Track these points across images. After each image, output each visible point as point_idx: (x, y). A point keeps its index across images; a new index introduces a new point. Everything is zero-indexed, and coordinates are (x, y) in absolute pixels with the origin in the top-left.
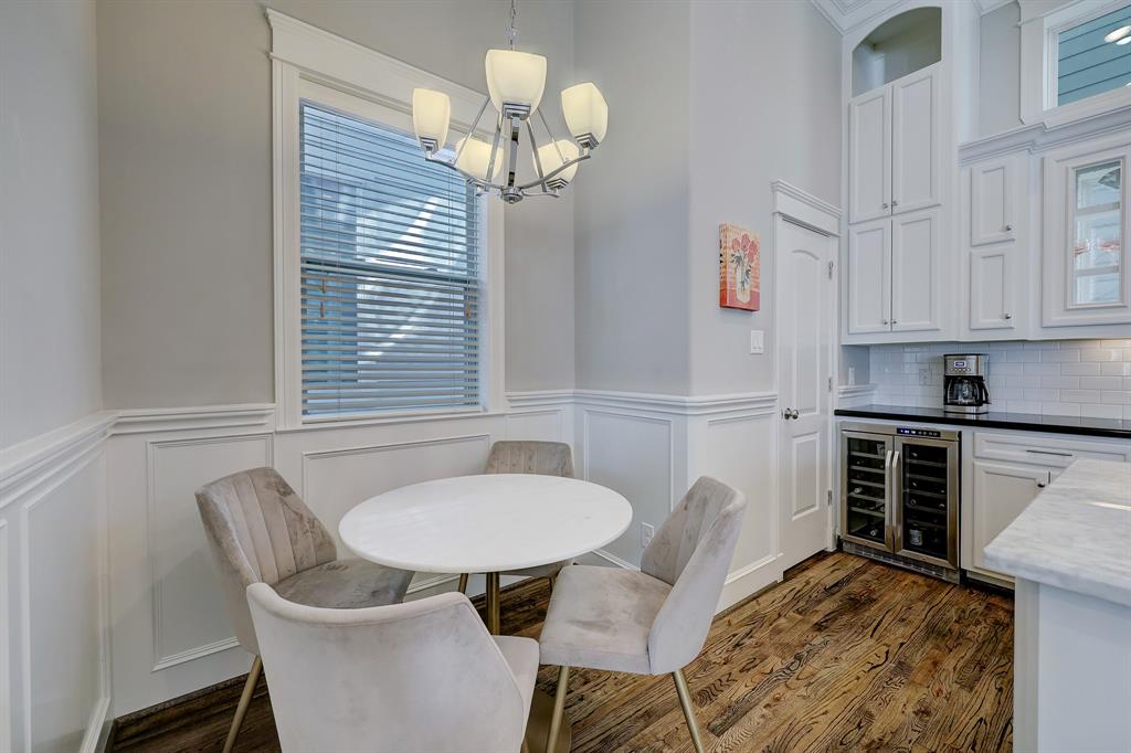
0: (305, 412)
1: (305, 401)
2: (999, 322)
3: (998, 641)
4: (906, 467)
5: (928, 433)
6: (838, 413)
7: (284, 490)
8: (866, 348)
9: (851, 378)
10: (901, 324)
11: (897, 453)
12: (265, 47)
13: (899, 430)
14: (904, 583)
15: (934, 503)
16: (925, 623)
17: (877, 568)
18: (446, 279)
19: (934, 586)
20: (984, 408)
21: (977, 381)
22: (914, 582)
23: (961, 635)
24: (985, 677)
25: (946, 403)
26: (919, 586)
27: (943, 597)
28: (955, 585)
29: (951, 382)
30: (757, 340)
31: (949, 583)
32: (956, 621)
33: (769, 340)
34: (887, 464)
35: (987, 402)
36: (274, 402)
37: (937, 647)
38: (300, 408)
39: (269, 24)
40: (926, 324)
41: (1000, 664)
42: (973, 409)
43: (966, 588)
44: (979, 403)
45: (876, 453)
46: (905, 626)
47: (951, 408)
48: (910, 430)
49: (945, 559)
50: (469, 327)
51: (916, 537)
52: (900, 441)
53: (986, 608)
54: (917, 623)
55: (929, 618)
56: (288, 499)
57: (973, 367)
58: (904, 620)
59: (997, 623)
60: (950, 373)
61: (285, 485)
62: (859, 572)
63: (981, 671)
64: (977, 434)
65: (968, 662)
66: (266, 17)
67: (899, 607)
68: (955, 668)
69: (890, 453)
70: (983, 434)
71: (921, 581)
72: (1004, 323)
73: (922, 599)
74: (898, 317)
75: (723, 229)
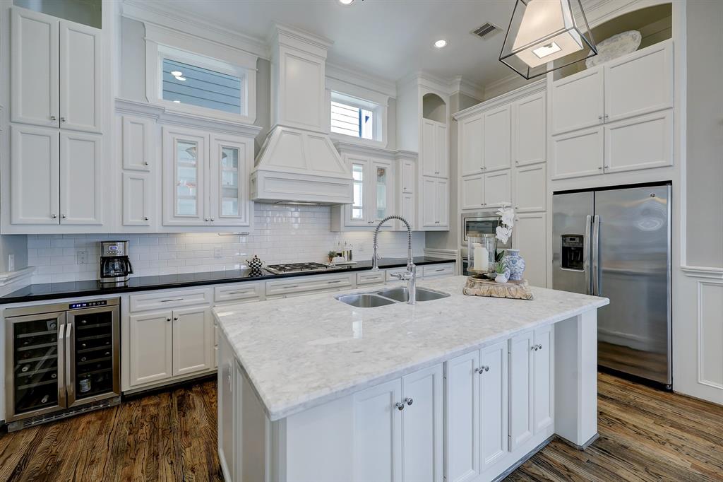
2: (140, 221)
3: (158, 431)
4: (79, 333)
5: (97, 303)
9: (11, 264)
10: (69, 218)
11: (69, 326)
13: (71, 306)
14: (80, 429)
15: (100, 354)
16: (110, 451)
17: (51, 429)
19: (104, 417)
20: (129, 276)
21: (124, 259)
22: (89, 423)
23: (136, 442)
24: (161, 461)
25: (102, 276)
26: (93, 423)
27: (114, 420)
28: (118, 406)
29: (106, 261)
31: (113, 407)
32: (129, 434)
34: (61, 336)
35: (131, 272)
37: (126, 464)
40: (91, 220)
41: (165, 444)
42: (122, 279)
43: (125, 405)
44: (126, 274)
45: (47, 330)
46: (97, 465)
47: (106, 280)
48: (81, 304)
49: (112, 391)
51: (86, 385)
52: (71, 315)
53: (142, 411)
54: (103, 456)
55: (111, 445)
57: (122, 250)
58: (93, 462)
59: (152, 417)
60: (106, 255)
62: (33, 445)
63: (157, 459)
64: (132, 296)
65: (148, 459)
67: (85, 452)
68: (142, 473)
69: (62, 327)
70: (135, 296)
71: (92, 418)
72: (144, 223)
73: (100, 433)
74: (66, 212)
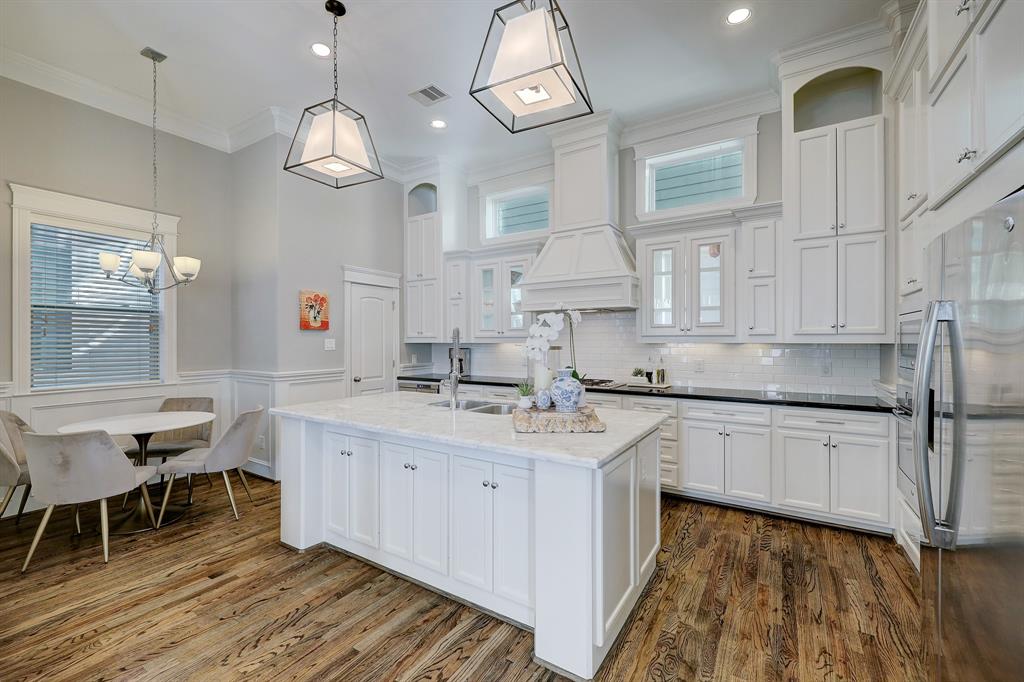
0: (32, 386)
1: (32, 380)
6: (399, 378)
7: (20, 423)
8: (430, 344)
9: (413, 360)
10: (424, 334)
12: (8, 200)
13: (418, 386)
18: (136, 311)
30: (330, 344)
33: (340, 344)
36: (12, 380)
38: (29, 383)
39: (10, 189)
40: (432, 334)
48: (421, 386)
50: (153, 337)
56: (24, 427)
61: (21, 421)
66: (9, 187)
74: (423, 330)
75: (301, 293)
